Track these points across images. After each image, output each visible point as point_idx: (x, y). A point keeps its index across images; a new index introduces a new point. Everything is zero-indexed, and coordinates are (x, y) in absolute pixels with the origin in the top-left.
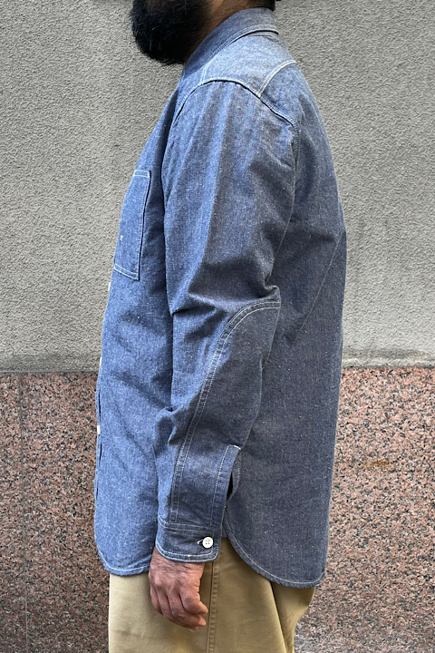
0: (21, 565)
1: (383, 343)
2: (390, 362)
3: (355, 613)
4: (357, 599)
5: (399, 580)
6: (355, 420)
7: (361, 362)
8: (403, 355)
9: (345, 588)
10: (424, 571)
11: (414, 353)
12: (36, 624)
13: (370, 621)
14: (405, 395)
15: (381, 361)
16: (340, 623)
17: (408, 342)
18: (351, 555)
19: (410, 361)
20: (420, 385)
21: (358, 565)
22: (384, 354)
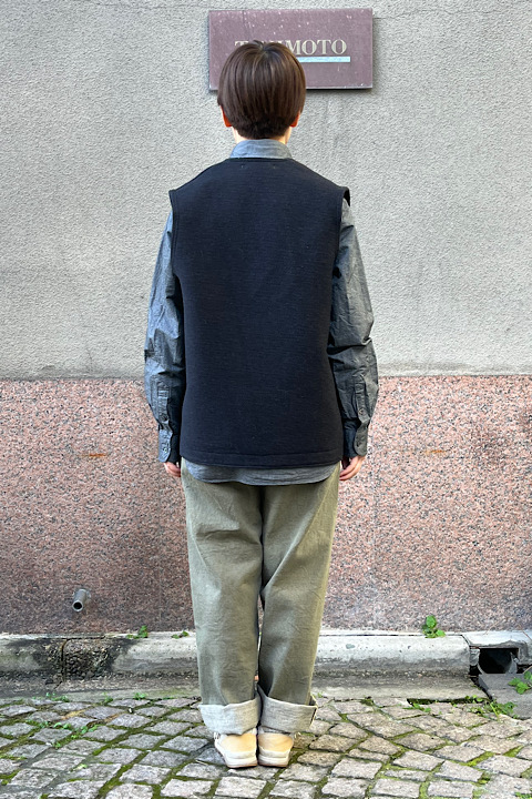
0: (156, 530)
1: (438, 358)
2: (444, 373)
3: (417, 571)
4: (419, 560)
5: (452, 545)
6: (417, 418)
7: (421, 373)
8: (454, 368)
9: (410, 551)
10: (473, 537)
11: (462, 366)
12: (167, 578)
13: (430, 578)
14: (456, 397)
15: (437, 372)
16: (406, 579)
17: (458, 357)
18: (414, 525)
19: (460, 372)
20: (467, 389)
21: (421, 532)
22: (439, 366)
